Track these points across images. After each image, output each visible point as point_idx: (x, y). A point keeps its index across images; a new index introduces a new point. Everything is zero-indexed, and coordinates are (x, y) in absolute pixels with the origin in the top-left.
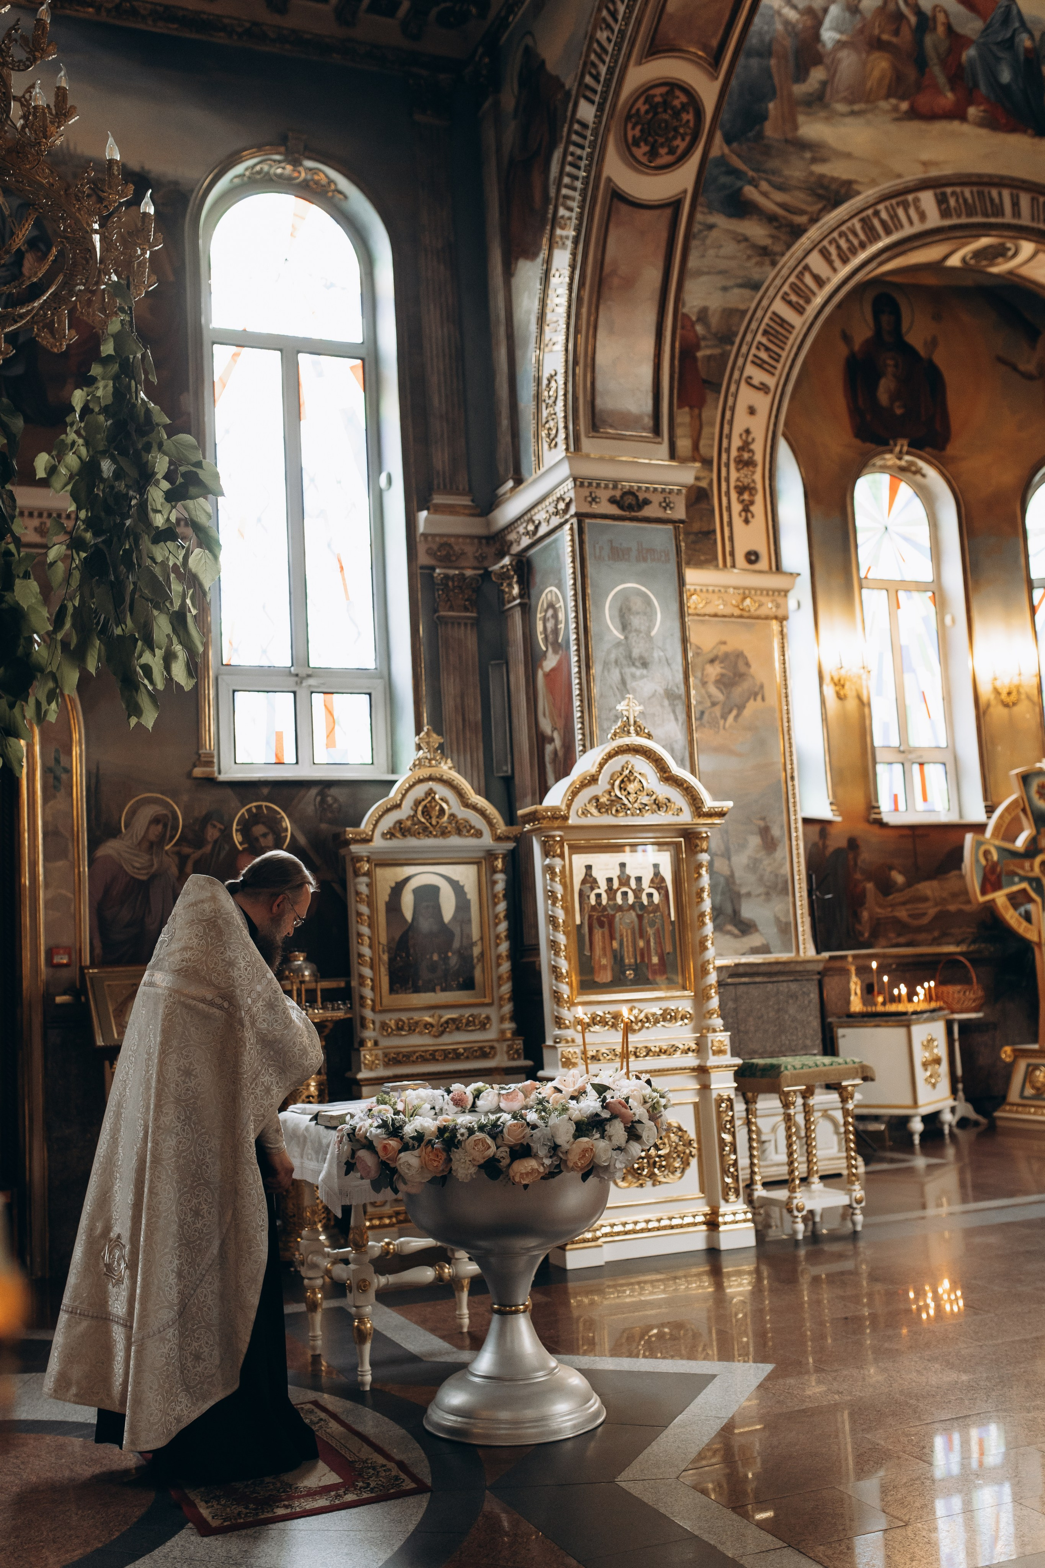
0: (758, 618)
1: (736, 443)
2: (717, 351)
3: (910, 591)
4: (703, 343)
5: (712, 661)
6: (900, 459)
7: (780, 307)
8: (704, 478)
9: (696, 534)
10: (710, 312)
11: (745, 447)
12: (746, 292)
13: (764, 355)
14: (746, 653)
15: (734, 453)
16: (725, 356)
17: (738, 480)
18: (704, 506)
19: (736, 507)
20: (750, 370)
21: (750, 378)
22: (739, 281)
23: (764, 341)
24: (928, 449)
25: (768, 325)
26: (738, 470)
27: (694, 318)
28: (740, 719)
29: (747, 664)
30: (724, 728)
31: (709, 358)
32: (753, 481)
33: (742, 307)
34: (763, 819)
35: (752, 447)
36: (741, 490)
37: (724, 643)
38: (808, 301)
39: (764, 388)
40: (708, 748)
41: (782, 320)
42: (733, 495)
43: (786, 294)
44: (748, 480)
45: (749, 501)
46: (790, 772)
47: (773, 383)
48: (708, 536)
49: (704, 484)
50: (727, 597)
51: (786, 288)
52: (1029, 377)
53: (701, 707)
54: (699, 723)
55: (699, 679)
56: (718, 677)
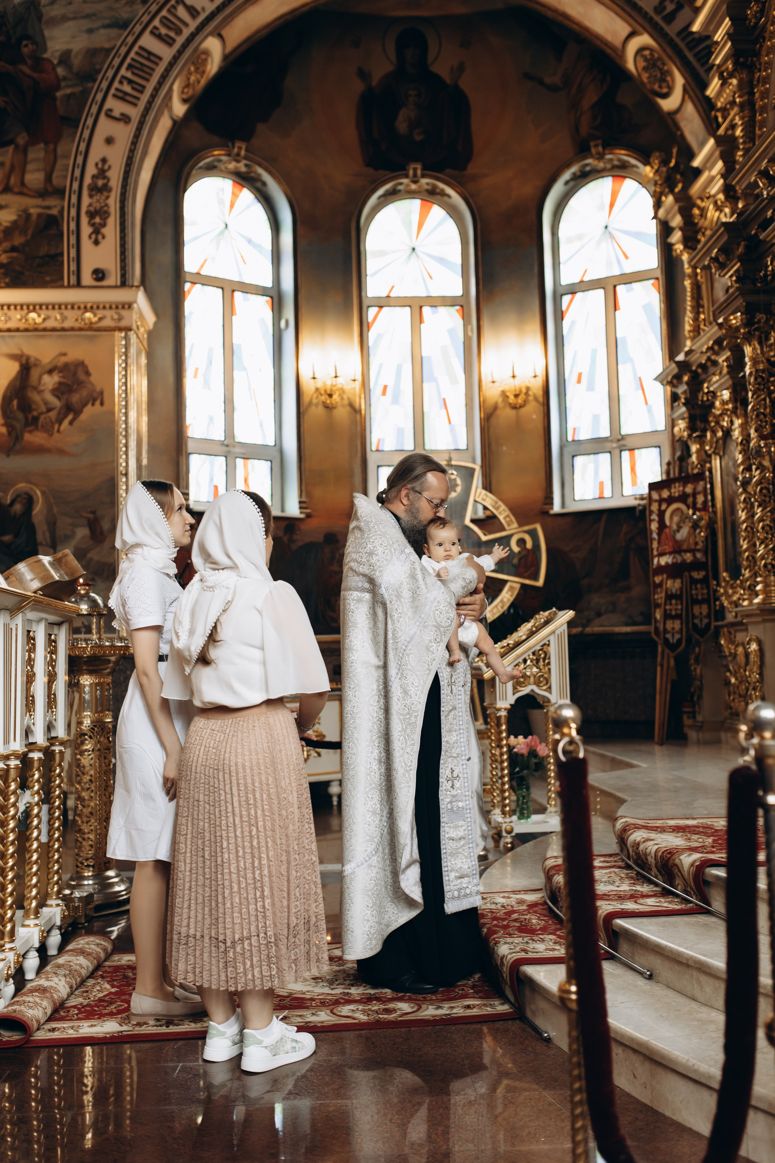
0: (99, 330)
1: (91, 170)
2: (77, 89)
3: (436, 306)
4: (63, 84)
5: (50, 372)
6: (415, 182)
7: (148, 41)
8: (55, 206)
9: (43, 257)
10: (73, 54)
11: (102, 173)
12: (114, 32)
13: (127, 88)
14: (87, 362)
15: (88, 180)
16: (85, 94)
17: (90, 205)
18: (53, 232)
19: (86, 230)
20: (111, 103)
21: (111, 110)
22: (107, 22)
23: (129, 75)
24: (448, 171)
25: (133, 59)
26: (91, 196)
27: (55, 62)
28: (76, 423)
29: (88, 374)
30: (58, 431)
31: (69, 96)
32: (107, 205)
33: (107, 45)
34: (94, 513)
35: (108, 174)
36: (92, 215)
37: (65, 354)
38: (179, 32)
39: (125, 119)
40: (40, 450)
41: (150, 53)
42: (84, 220)
43: (155, 28)
44: (103, 204)
45: (100, 224)
46: (122, 469)
47: (135, 113)
48: (56, 258)
49: (55, 212)
50: (68, 313)
51: (156, 22)
52: (553, 89)
53: (35, 413)
54: (33, 428)
55: (35, 388)
56: (56, 386)
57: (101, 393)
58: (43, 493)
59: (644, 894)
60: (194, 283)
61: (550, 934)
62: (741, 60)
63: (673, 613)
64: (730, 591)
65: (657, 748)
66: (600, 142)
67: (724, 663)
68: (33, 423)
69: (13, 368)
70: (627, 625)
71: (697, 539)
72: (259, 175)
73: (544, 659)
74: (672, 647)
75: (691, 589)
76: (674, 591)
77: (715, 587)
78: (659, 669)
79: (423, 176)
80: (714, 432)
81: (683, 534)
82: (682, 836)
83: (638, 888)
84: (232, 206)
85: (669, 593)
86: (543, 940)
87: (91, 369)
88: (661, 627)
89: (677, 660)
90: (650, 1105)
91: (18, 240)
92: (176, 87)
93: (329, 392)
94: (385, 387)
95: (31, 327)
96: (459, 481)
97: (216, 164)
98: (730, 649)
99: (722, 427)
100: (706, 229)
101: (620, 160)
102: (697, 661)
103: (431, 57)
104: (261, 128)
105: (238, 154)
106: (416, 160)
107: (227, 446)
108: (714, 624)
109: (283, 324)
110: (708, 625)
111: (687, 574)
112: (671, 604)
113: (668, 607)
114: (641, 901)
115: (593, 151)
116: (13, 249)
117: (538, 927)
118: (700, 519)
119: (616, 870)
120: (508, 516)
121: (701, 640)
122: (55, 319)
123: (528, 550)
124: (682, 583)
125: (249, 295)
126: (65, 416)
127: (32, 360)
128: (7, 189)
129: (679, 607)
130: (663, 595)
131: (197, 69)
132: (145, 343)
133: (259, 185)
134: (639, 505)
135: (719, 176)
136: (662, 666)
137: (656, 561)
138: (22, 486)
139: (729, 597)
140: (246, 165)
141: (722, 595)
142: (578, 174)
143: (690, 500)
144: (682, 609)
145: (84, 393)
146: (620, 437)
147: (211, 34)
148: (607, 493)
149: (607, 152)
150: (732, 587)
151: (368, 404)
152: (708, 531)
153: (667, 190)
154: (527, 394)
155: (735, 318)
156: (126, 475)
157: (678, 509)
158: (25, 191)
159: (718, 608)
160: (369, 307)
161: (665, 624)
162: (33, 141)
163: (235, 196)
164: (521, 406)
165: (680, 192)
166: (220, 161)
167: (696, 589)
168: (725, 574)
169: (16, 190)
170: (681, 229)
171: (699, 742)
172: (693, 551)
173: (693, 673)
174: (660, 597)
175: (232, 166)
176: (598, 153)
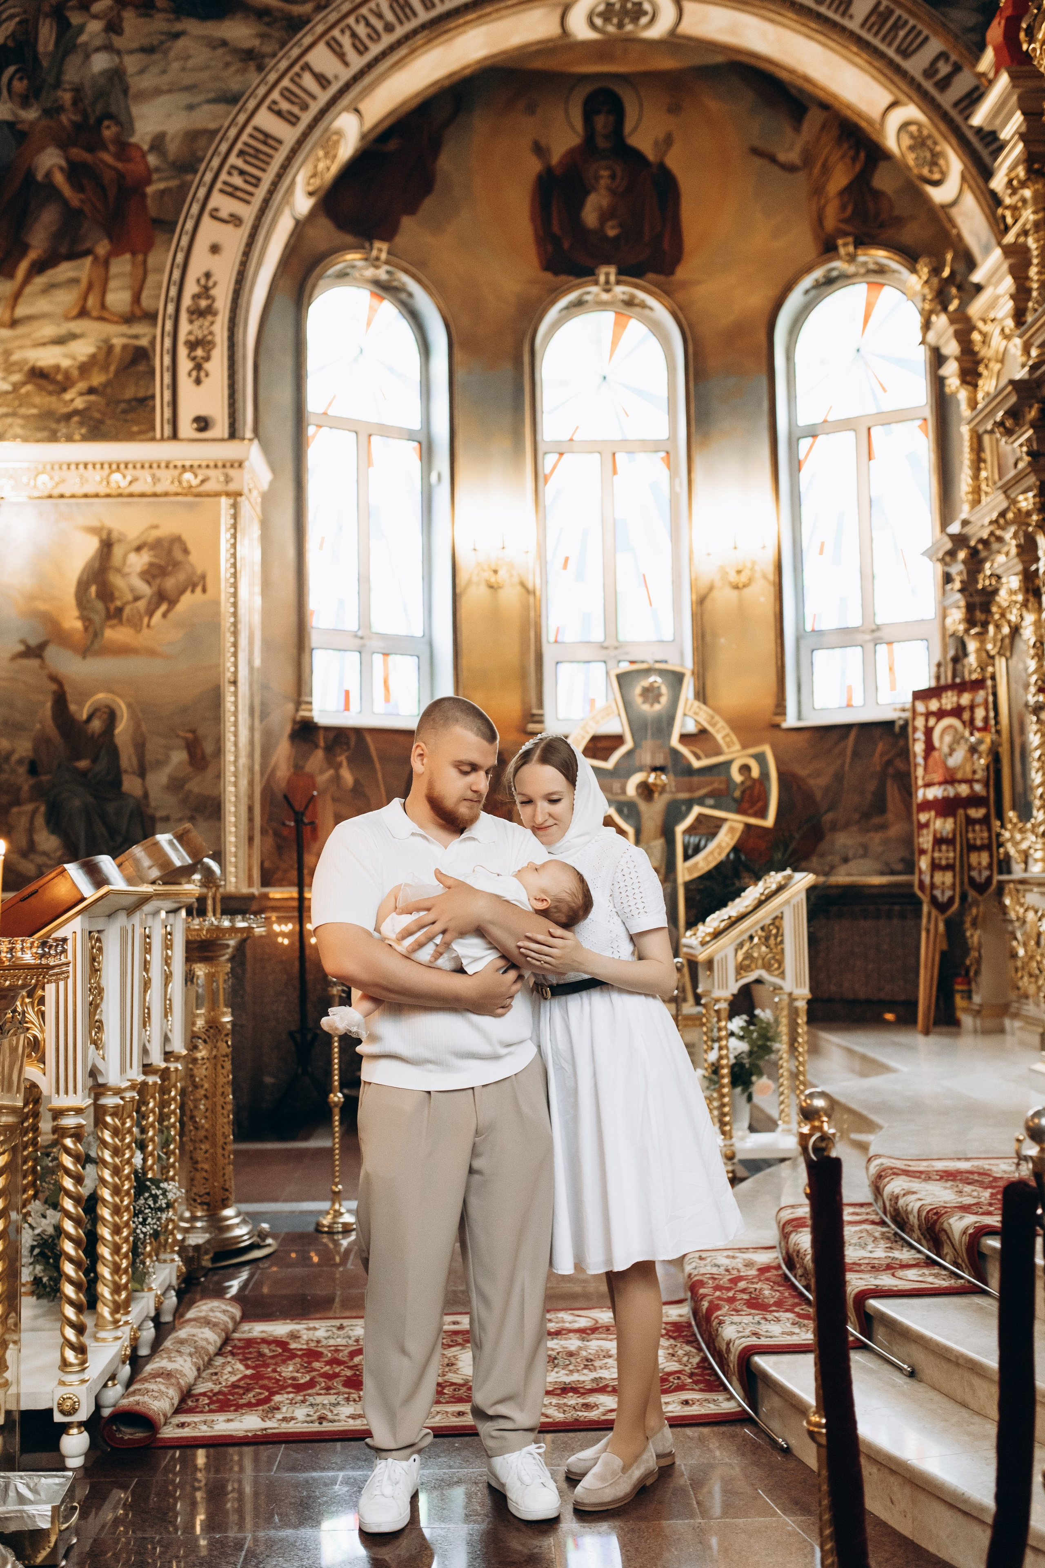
0: (201, 495)
1: (191, 288)
2: (173, 183)
3: (632, 453)
4: (155, 176)
5: (138, 549)
6: (607, 291)
7: (265, 120)
8: (144, 335)
9: (129, 401)
10: (168, 138)
11: (205, 291)
12: (220, 108)
13: (237, 180)
14: (185, 537)
15: (187, 301)
16: (182, 191)
17: (190, 333)
18: (142, 368)
19: (185, 365)
20: (218, 200)
21: (216, 210)
22: (211, 95)
23: (240, 163)
24: (650, 276)
25: (246, 144)
26: (191, 322)
27: (145, 147)
28: (171, 615)
29: (186, 551)
30: (148, 626)
31: (163, 192)
32: (211, 333)
33: (212, 126)
34: (193, 731)
35: (213, 292)
36: (192, 346)
37: (156, 527)
38: (305, 107)
39: (235, 220)
40: (123, 650)
41: (267, 135)
42: (182, 351)
43: (274, 102)
44: (206, 332)
45: (202, 358)
46: (229, 675)
47: (248, 213)
48: (145, 402)
49: (144, 342)
50: (161, 473)
51: (275, 95)
52: (790, 168)
53: (118, 603)
54: (115, 622)
55: (118, 571)
56: (145, 568)
57: (203, 577)
58: (129, 706)
59: (904, 1263)
60: (319, 426)
61: (787, 1311)
62: (1036, 166)
63: (944, 862)
64: (1018, 837)
65: (920, 1040)
66: (850, 239)
67: (1010, 928)
68: (116, 615)
69: (90, 546)
70: (882, 873)
71: (976, 767)
72: (404, 284)
73: (776, 936)
74: (941, 907)
75: (967, 832)
76: (944, 834)
77: (998, 830)
78: (924, 935)
79: (618, 283)
80: (998, 627)
81: (957, 759)
82: (951, 1187)
83: (897, 1254)
84: (369, 324)
85: (938, 836)
86: (778, 1320)
87: (190, 546)
88: (927, 880)
89: (948, 923)
90: (911, 1537)
91: (97, 379)
92: (300, 179)
93: (494, 567)
94: (567, 559)
95: (114, 492)
96: (664, 690)
97: (349, 270)
98: (1017, 912)
99: (1009, 622)
100: (989, 360)
101: (877, 263)
102: (974, 924)
103: (628, 126)
104: (407, 222)
105: (377, 259)
106: (608, 262)
107: (362, 638)
108: (997, 878)
109: (434, 477)
110: (989, 879)
111: (961, 812)
112: (940, 851)
113: (936, 855)
114: (900, 1273)
115: (842, 251)
116: (91, 391)
117: (772, 1301)
118: (980, 742)
119: (869, 1227)
120: (727, 735)
121: (980, 898)
122: (145, 484)
123: (754, 780)
124: (955, 823)
125: (390, 440)
126: (157, 606)
127: (115, 535)
128: (83, 313)
129: (951, 855)
130: (931, 838)
131: (326, 155)
132: (258, 509)
133: (403, 296)
134: (900, 718)
135: (1007, 297)
136: (928, 931)
137: (920, 793)
138: (101, 696)
139: (1016, 844)
140: (388, 272)
141: (1008, 840)
142: (822, 280)
143: (966, 716)
144: (955, 858)
145: (181, 576)
146: (874, 627)
147: (346, 109)
148: (857, 701)
149: (859, 252)
150: (1022, 831)
151: (545, 581)
152: (990, 758)
153: (939, 308)
154: (752, 569)
155: (1026, 499)
156: (235, 683)
157: (950, 727)
158: (106, 315)
159: (1002, 856)
160: (545, 453)
161: (932, 877)
162: (117, 250)
163: (373, 310)
164: (744, 586)
165: (956, 310)
166: (353, 267)
167: (974, 831)
168: (1011, 814)
169: (95, 314)
170: (957, 359)
171: (975, 1031)
172: (970, 782)
173: (970, 941)
174: (925, 840)
175: (370, 273)
176: (848, 254)
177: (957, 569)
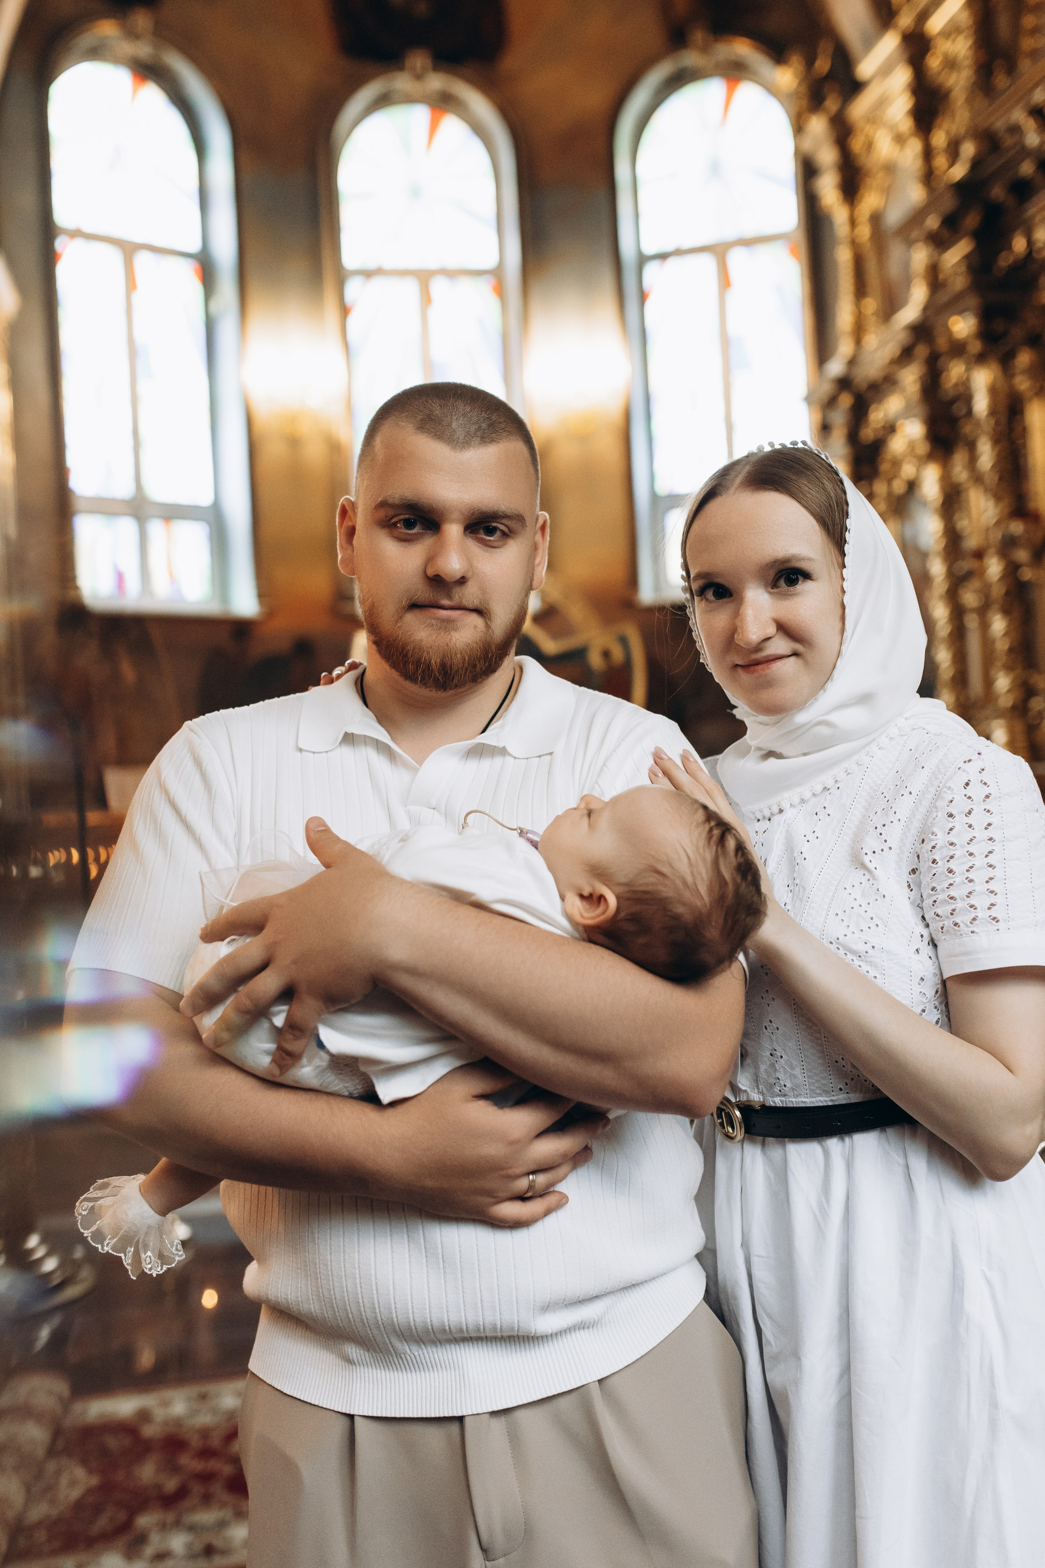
3: (448, 282)
6: (422, 80)
24: (470, 63)
60: (70, 238)
66: (703, 26)
72: (171, 65)
79: (433, 71)
80: (888, 481)
97: (102, 43)
99: (902, 478)
100: (872, 170)
101: (736, 57)
105: (138, 30)
106: (419, 46)
107: (137, 505)
109: (218, 303)
115: (694, 39)
120: (582, 613)
123: (616, 665)
135: (902, 92)
140: (152, 49)
149: (716, 43)
153: (812, 106)
160: (349, 278)
163: (134, 93)
165: (833, 111)
166: (108, 39)
170: (834, 170)
175: (128, 48)
176: (701, 45)
177: (839, 418)
